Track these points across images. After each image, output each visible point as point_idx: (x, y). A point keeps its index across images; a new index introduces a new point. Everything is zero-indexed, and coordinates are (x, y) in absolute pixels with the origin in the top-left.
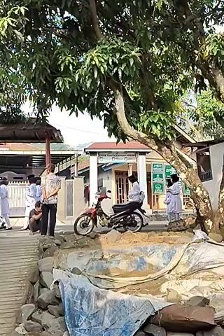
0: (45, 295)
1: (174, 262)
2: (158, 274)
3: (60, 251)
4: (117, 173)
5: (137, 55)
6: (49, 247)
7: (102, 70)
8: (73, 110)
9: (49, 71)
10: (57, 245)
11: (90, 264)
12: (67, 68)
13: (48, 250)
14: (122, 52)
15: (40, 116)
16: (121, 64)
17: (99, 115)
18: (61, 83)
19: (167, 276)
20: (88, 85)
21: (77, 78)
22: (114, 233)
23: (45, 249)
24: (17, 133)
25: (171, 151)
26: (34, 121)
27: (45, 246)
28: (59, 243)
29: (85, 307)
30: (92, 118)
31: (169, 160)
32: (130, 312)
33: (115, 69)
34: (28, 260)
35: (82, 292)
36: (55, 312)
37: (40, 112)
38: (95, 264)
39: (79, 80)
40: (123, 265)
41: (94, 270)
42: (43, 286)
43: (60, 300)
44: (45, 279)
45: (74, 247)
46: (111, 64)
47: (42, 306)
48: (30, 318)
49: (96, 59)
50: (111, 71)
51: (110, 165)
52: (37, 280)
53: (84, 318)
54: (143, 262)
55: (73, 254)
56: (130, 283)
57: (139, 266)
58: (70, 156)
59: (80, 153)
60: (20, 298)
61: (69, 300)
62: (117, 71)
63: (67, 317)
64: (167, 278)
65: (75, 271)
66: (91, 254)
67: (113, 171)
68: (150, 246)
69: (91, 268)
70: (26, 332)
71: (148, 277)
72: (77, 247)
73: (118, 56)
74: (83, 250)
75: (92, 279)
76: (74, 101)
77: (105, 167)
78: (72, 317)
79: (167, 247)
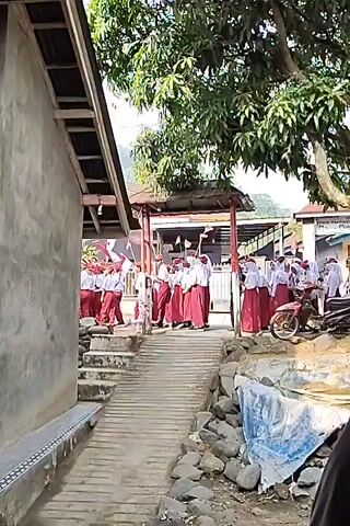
0: (223, 403)
3: (248, 356)
5: (338, 94)
6: (234, 350)
7: (289, 122)
8: (262, 170)
9: (226, 126)
10: (245, 348)
11: (287, 375)
12: (247, 120)
13: (233, 354)
14: (318, 94)
15: (222, 177)
16: (317, 109)
17: (296, 173)
18: (240, 141)
20: (273, 142)
21: (260, 133)
23: (229, 352)
24: (195, 202)
26: (214, 185)
27: (229, 349)
28: (247, 345)
29: (265, 416)
30: (287, 179)
32: (313, 423)
33: (310, 116)
34: (208, 364)
35: (262, 399)
36: (234, 423)
37: (222, 171)
38: (292, 375)
39: (262, 136)
40: (332, 380)
41: (291, 383)
42: (222, 393)
43: (238, 407)
44: (224, 386)
45: (267, 353)
46: (302, 110)
47: (219, 415)
48: (206, 427)
50: (304, 119)
51: (339, 238)
52: (216, 386)
53: (263, 428)
55: (263, 361)
58: (272, 225)
60: (197, 406)
61: (248, 409)
62: (312, 119)
63: (245, 427)
65: (265, 381)
66: (289, 362)
67: (345, 246)
69: (287, 380)
70: (200, 440)
72: (271, 352)
73: (312, 98)
74: (278, 357)
75: (286, 392)
76: (263, 158)
77: (331, 240)
78: (250, 426)
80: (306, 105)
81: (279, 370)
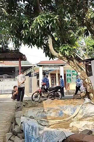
0: (16, 129)
1: (76, 113)
2: (69, 118)
3: (25, 108)
4: (51, 74)
5: (57, 18)
6: (20, 106)
7: (41, 25)
8: (30, 45)
9: (18, 27)
10: (24, 105)
11: (38, 114)
12: (26, 25)
13: (19, 108)
14: (51, 17)
16: (50, 23)
17: (41, 47)
18: (23, 32)
19: (73, 119)
21: (30, 29)
22: (49, 100)
23: (18, 108)
25: (74, 62)
26: (13, 51)
27: (18, 106)
28: (24, 104)
29: (34, 134)
30: (38, 49)
31: (73, 67)
32: (54, 137)
34: (10, 113)
35: (33, 127)
36: (21, 137)
38: (40, 114)
39: (31, 31)
40: (53, 115)
41: (40, 117)
42: (16, 124)
43: (23, 131)
44: (17, 121)
45: (31, 107)
46: (45, 23)
47: (15, 134)
48: (10, 139)
49: (38, 20)
50: (46, 26)
51: (48, 71)
52: (14, 121)
53: (33, 140)
54: (62, 113)
55: (30, 110)
56: (56, 123)
57: (60, 115)
58: (31, 67)
59: (35, 66)
60: (6, 130)
61: (27, 131)
62: (48, 26)
63: (26, 139)
64: (73, 120)
65: (31, 117)
66: (39, 110)
67: (50, 74)
68: (65, 106)
69: (38, 116)
71: (64, 120)
72: (33, 106)
73: (49, 19)
74: (35, 108)
75: (38, 121)
76: (31, 41)
77: (46, 72)
78: (28, 139)
79: (73, 106)
81: (36, 112)
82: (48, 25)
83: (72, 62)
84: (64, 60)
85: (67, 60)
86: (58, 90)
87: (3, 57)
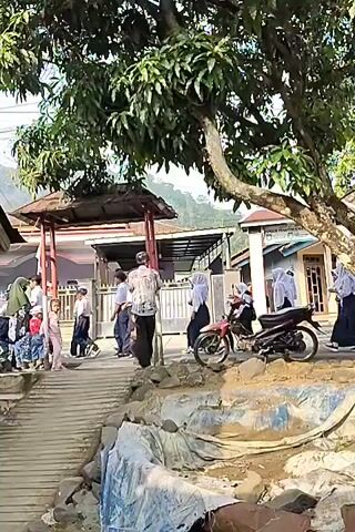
1: (337, 416)
2: (302, 437)
4: (306, 258)
6: (140, 385)
7: (158, 88)
10: (154, 381)
11: (195, 415)
13: (138, 390)
19: (318, 442)
22: (254, 363)
23: (134, 389)
24: (108, 209)
25: (318, 214)
26: (123, 188)
27: (135, 384)
28: (159, 378)
32: (172, 508)
34: (108, 405)
35: (125, 464)
38: (201, 415)
40: (248, 419)
41: (198, 426)
44: (104, 439)
45: (179, 386)
46: (178, 74)
48: (70, 500)
49: (143, 71)
50: (183, 87)
51: (291, 247)
53: (119, 510)
54: (286, 415)
56: (249, 451)
57: (276, 423)
60: (75, 465)
61: (110, 478)
63: (104, 505)
64: (318, 445)
65: (168, 426)
66: (202, 398)
67: (301, 256)
68: (303, 387)
69: (195, 422)
70: (54, 522)
71: (282, 442)
72: (185, 385)
73: (189, 59)
74: (190, 392)
75: (190, 440)
77: (284, 250)
79: (332, 388)
80: (182, 68)
81: (188, 409)
82: (189, 83)
83: (312, 216)
84: (274, 207)
85: (288, 210)
86: (299, 325)
87: (94, 211)
